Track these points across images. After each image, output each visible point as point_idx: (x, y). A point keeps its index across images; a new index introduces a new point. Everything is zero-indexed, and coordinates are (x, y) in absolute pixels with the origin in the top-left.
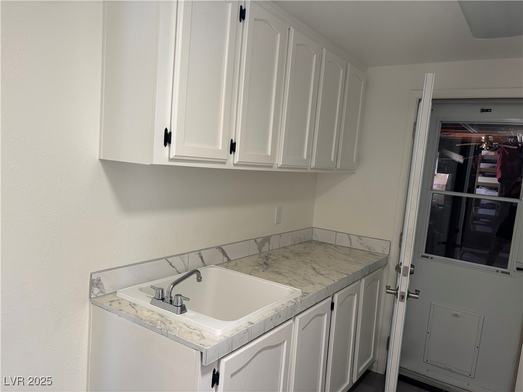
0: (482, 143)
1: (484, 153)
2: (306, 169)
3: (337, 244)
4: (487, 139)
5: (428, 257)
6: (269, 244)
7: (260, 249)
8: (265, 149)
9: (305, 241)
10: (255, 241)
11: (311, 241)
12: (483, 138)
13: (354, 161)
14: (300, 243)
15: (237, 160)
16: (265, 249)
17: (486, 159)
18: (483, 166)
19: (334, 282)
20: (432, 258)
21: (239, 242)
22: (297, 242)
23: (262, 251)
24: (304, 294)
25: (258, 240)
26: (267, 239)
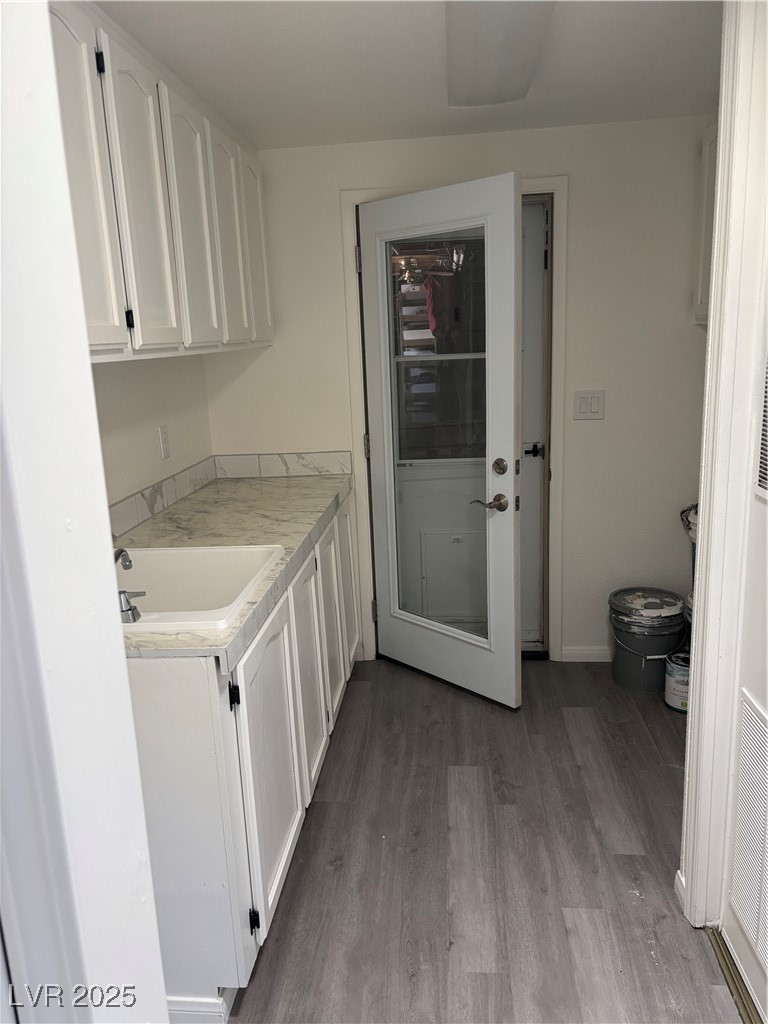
0: (402, 272)
1: (404, 288)
2: (216, 346)
3: (263, 476)
4: (408, 263)
5: (404, 465)
6: (162, 497)
7: (151, 507)
8: (165, 318)
9: (207, 482)
10: (143, 495)
11: (216, 481)
12: (403, 263)
13: (270, 324)
14: (203, 487)
15: (139, 342)
16: (158, 508)
17: (408, 299)
18: (406, 311)
19: (312, 526)
20: (411, 465)
21: (120, 502)
22: (199, 487)
23: (155, 512)
24: (288, 550)
25: (147, 493)
26: (157, 489)
